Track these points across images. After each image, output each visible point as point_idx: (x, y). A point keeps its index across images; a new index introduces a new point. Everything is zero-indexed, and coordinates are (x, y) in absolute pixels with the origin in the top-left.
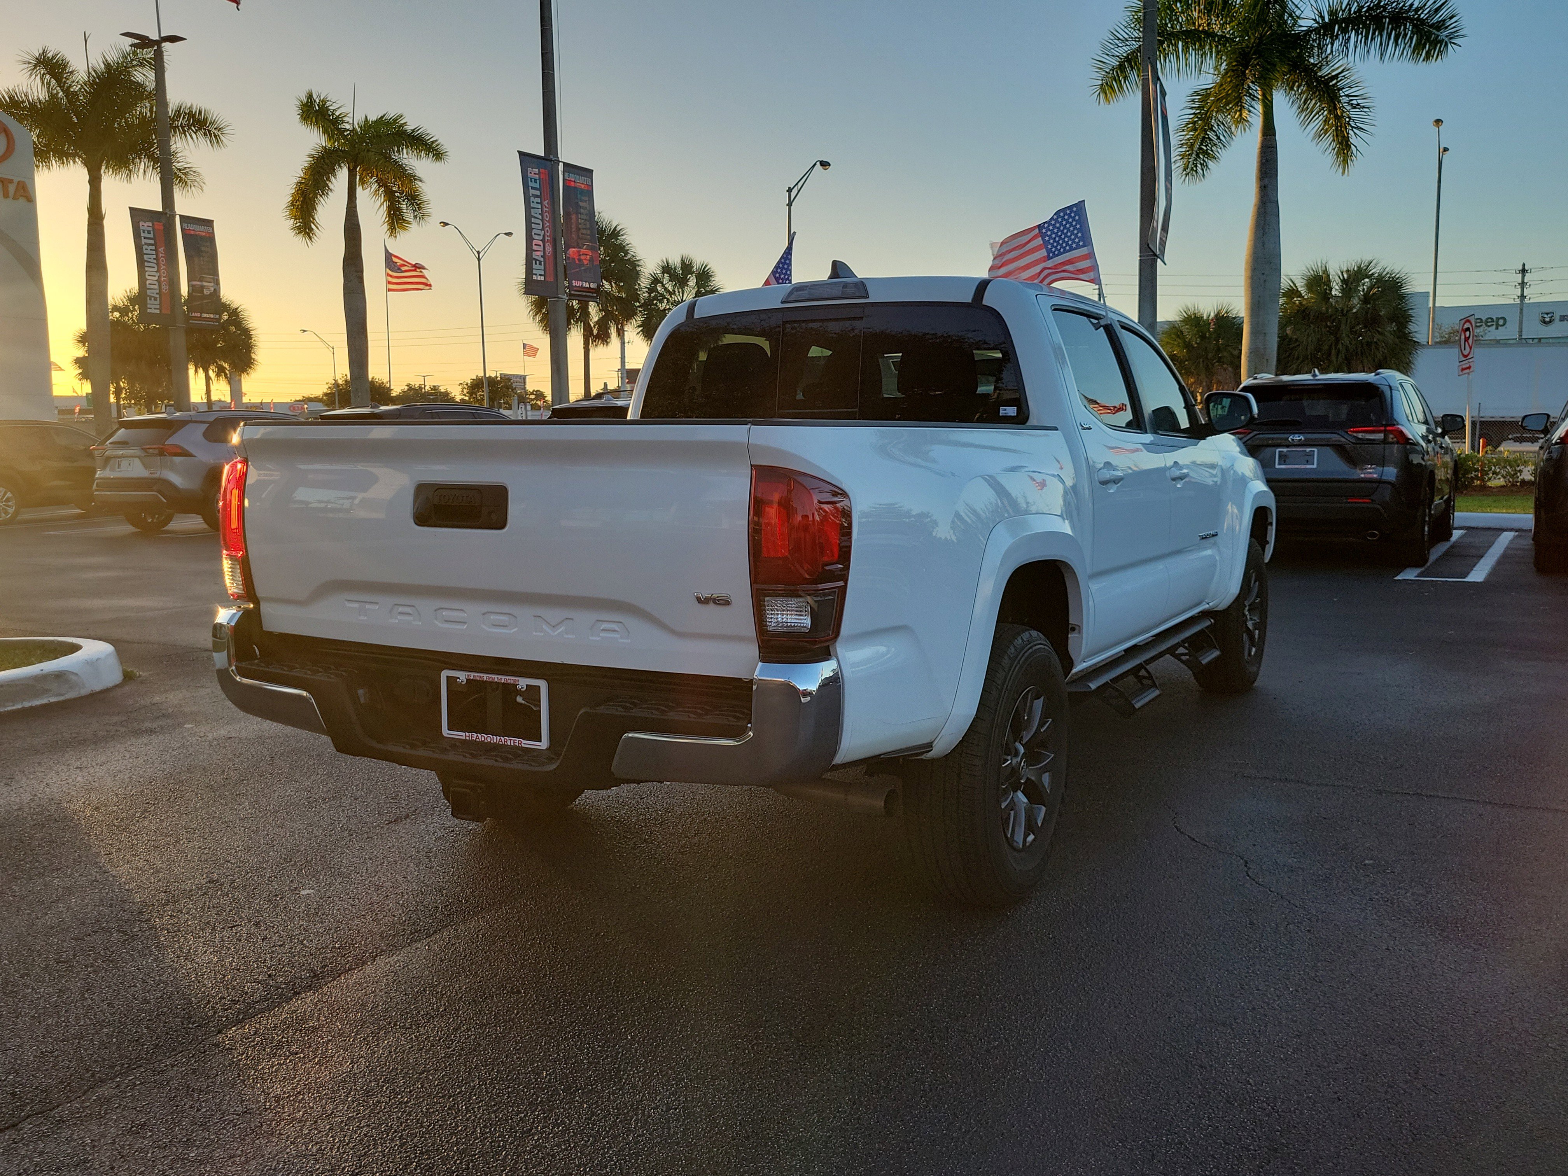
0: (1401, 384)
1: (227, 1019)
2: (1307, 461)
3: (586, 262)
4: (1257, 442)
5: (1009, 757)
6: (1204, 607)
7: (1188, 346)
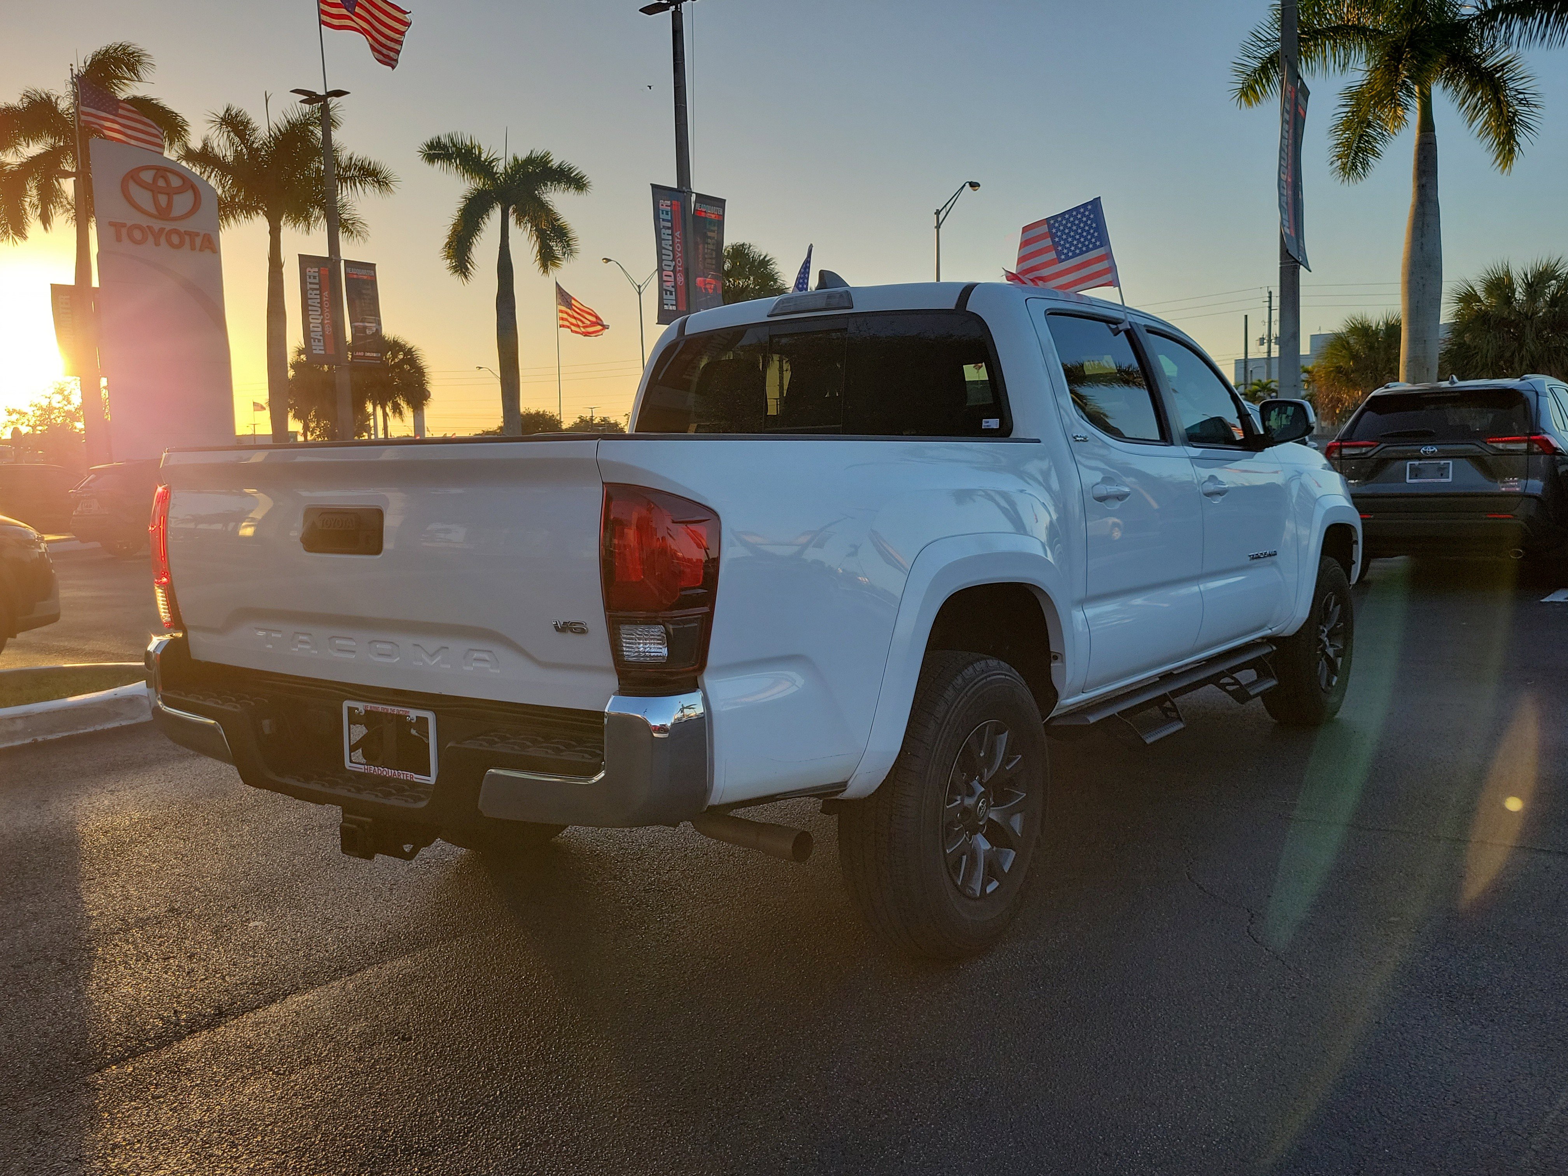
0: (1551, 390)
1: (112, 1057)
2: (1442, 475)
3: (710, 291)
4: (1384, 455)
5: (959, 798)
6: (1267, 632)
7: (1355, 357)
